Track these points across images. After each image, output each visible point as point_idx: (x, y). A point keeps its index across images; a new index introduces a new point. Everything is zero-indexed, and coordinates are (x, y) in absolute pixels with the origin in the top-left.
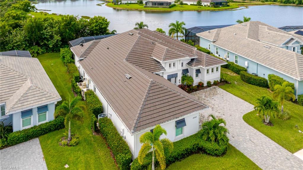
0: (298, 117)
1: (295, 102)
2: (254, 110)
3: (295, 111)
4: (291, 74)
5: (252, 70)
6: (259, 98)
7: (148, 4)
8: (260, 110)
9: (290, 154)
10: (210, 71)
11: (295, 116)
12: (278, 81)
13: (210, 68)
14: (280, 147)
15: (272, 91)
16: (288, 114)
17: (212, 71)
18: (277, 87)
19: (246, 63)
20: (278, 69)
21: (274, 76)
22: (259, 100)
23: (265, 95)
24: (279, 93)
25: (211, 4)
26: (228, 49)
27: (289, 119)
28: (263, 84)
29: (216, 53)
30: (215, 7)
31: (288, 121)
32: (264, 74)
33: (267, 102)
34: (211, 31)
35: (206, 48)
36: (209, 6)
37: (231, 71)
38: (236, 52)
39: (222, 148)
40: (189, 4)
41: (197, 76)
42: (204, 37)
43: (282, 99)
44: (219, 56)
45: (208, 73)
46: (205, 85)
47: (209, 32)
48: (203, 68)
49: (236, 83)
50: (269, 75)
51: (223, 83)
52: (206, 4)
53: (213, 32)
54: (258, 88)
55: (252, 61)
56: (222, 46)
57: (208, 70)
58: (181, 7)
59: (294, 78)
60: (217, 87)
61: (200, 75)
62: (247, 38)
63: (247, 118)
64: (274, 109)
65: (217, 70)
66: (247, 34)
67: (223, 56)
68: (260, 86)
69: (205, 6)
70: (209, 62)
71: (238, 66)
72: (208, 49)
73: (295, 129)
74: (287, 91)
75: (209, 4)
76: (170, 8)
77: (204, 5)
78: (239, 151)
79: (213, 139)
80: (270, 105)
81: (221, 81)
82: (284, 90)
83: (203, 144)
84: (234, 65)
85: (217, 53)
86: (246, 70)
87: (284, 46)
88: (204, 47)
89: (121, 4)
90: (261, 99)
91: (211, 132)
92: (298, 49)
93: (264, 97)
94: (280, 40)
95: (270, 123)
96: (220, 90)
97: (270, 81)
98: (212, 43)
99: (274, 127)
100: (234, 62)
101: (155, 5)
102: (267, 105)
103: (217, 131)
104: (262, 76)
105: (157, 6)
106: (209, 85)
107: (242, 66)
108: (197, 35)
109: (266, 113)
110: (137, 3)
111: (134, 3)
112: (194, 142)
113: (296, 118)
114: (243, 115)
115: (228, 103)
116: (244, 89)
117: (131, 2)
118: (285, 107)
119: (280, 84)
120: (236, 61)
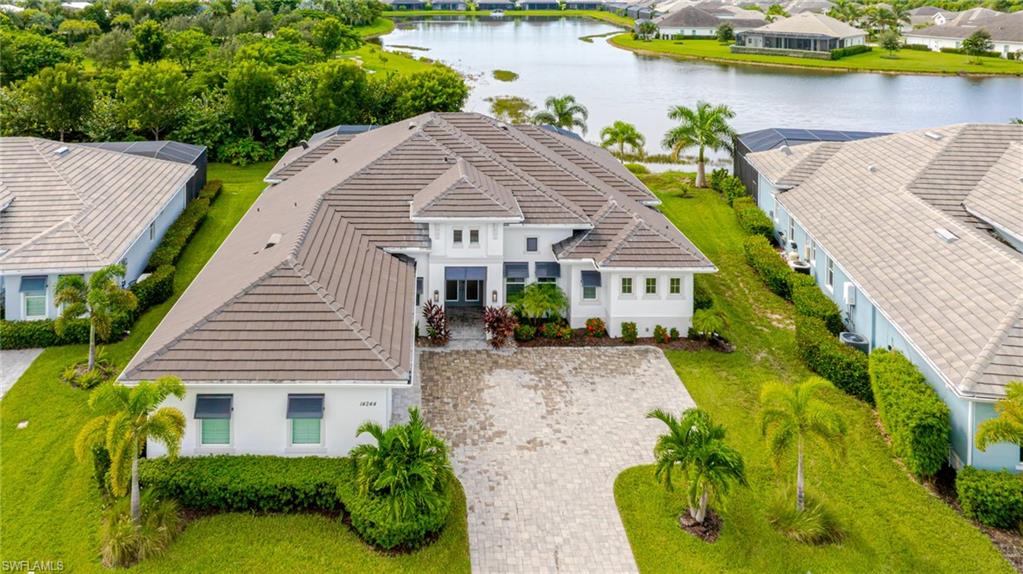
4: (946, 365)
5: (863, 321)
7: (750, 42)
10: (640, 286)
13: (639, 275)
17: (650, 290)
19: (846, 288)
29: (789, 233)
40: (934, 49)
41: (590, 293)
44: (794, 247)
45: (628, 292)
46: (614, 333)
47: (787, 153)
51: (700, 344)
57: (627, 281)
58: (889, 58)
59: (949, 383)
62: (901, 189)
65: (674, 290)
69: (1011, 56)
70: (633, 251)
76: (834, 57)
77: (1005, 55)
85: (793, 234)
89: (658, 37)
100: (826, 279)
101: (777, 47)
105: (783, 49)
110: (715, 38)
111: (708, 38)
117: (694, 31)
120: (832, 277)
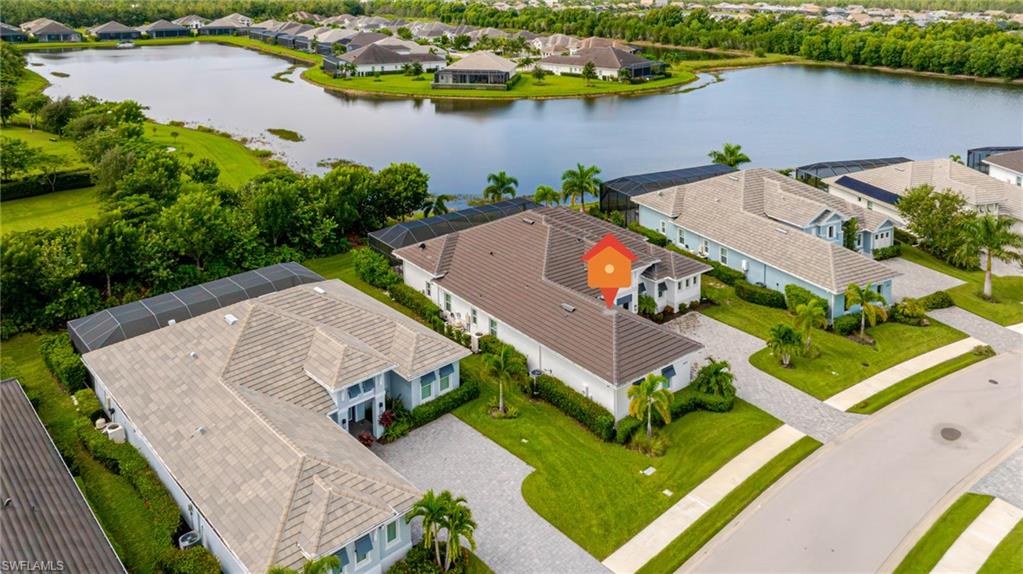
0: (831, 353)
1: (830, 329)
2: (766, 346)
3: (829, 344)
4: (823, 284)
5: (755, 277)
6: (774, 327)
8: (776, 346)
9: (819, 402)
10: (684, 284)
11: (828, 352)
12: (802, 296)
13: (683, 280)
14: (807, 395)
15: (792, 313)
16: (818, 349)
17: (687, 285)
18: (800, 308)
19: (744, 262)
20: (801, 274)
21: (795, 288)
22: (773, 330)
23: (782, 322)
24: (804, 317)
25: (621, 73)
26: (706, 234)
27: (819, 356)
28: (777, 302)
29: (678, 240)
30: (633, 83)
31: (818, 360)
32: (777, 284)
33: (786, 333)
34: (664, 191)
35: (655, 229)
36: (617, 80)
37: (716, 280)
38: (723, 241)
39: (727, 400)
40: (556, 74)
41: (660, 295)
42: (651, 205)
43: (808, 327)
44: (687, 246)
45: (679, 288)
46: (676, 310)
47: (661, 195)
48: (672, 281)
49: (728, 302)
50: (787, 286)
51: (706, 304)
52: (607, 73)
53: (668, 193)
54: (767, 308)
55: (756, 261)
56: (692, 228)
57: (679, 284)
58: (538, 85)
59: (828, 290)
60: (697, 314)
61: (665, 293)
62: (741, 209)
63: (756, 360)
64: (797, 343)
65: (695, 282)
66: (741, 201)
67: (696, 247)
68: (771, 306)
69: (604, 78)
70: (682, 268)
71: (728, 269)
72: (661, 232)
73: (827, 370)
74: (815, 314)
75: (615, 74)
76: (506, 89)
77: (601, 77)
78: (750, 404)
79: (716, 388)
80: (790, 338)
81: (702, 302)
82: (810, 313)
83: (702, 396)
84: (721, 269)
85: (682, 240)
86: (744, 278)
87: (813, 225)
88: (650, 228)
90: (777, 329)
91: (713, 380)
92: (837, 230)
93: (781, 326)
94: (806, 214)
95: (791, 365)
96: (703, 319)
97: (789, 297)
98: (670, 221)
99: (797, 370)
100: (720, 261)
101: (462, 82)
102: (786, 337)
103: (719, 378)
104: (773, 287)
105: (468, 84)
106: (683, 310)
107: (737, 269)
108: (634, 199)
109: (784, 349)
111: (395, 73)
112: (690, 396)
113: (829, 354)
114: (748, 357)
115: (721, 339)
116: (743, 314)
117: (382, 68)
118: (813, 339)
119: (806, 302)
120: (724, 260)
